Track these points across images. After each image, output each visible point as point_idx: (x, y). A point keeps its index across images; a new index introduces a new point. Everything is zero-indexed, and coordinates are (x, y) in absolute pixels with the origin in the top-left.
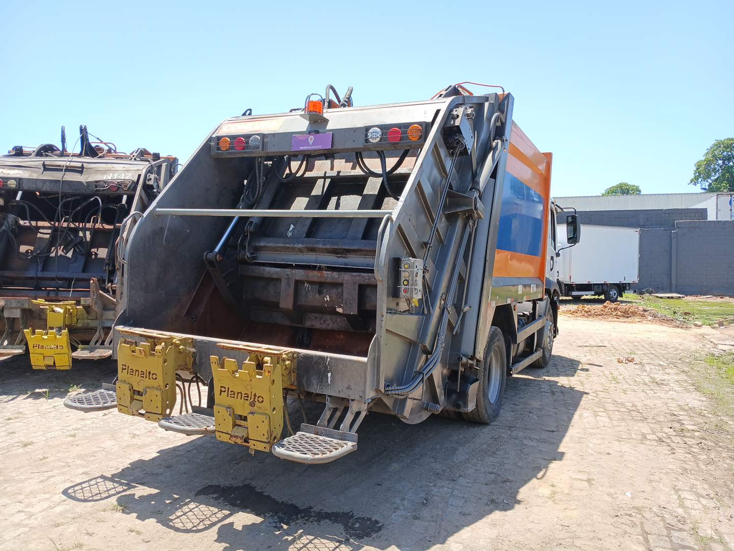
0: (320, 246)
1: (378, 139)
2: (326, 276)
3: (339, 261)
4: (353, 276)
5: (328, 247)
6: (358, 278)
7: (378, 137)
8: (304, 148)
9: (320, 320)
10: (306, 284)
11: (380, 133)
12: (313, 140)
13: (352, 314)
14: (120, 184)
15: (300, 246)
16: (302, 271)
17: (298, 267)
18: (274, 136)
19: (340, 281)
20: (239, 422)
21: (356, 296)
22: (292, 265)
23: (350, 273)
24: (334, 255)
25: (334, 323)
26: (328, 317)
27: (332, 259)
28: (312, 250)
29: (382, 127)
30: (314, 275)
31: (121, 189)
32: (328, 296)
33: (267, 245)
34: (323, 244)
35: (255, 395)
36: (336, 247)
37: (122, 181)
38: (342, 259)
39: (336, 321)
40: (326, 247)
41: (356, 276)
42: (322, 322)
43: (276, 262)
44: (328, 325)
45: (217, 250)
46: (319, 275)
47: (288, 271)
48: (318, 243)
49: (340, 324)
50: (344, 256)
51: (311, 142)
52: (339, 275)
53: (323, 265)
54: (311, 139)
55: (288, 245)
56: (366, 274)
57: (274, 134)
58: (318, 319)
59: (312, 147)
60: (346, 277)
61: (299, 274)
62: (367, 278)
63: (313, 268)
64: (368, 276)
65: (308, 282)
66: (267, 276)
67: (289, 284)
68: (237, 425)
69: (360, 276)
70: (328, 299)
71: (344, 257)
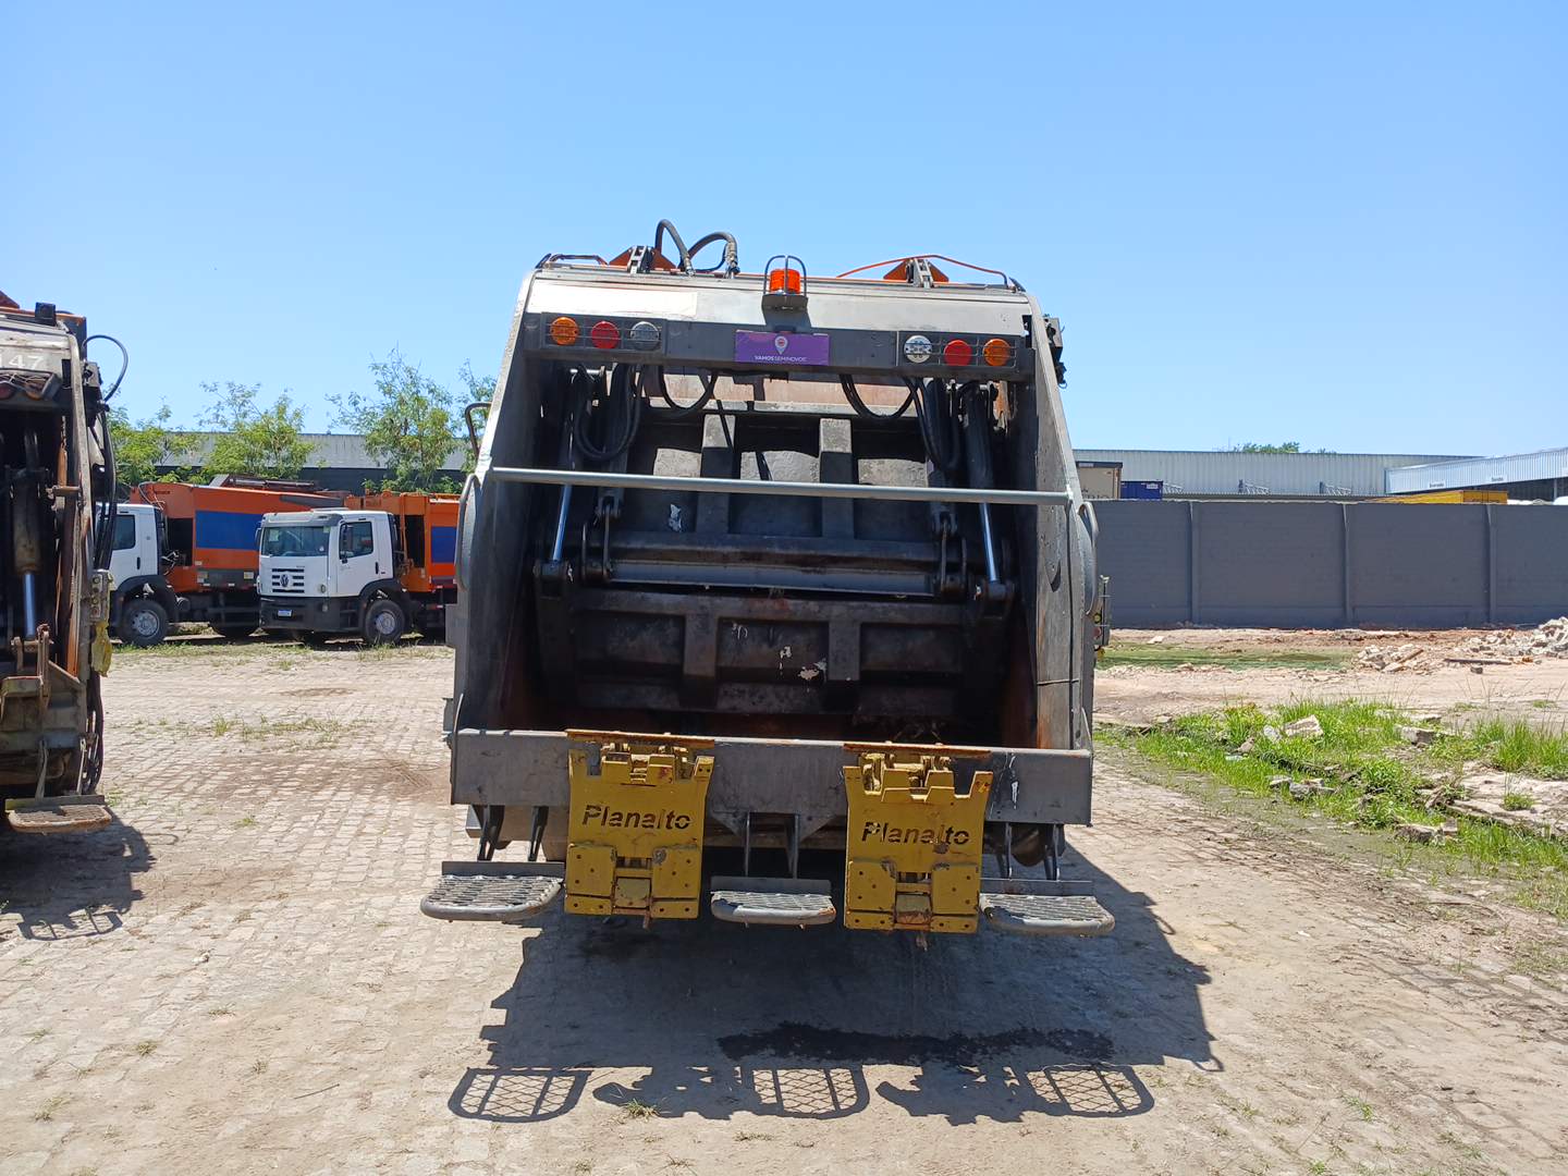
0: (777, 550)
1: (925, 358)
2: (791, 608)
3: (812, 579)
4: (852, 608)
5: (794, 551)
6: (861, 611)
7: (925, 353)
8: (766, 358)
9: (751, 696)
10: (735, 625)
11: (929, 347)
12: (785, 346)
13: (848, 679)
14: (19, 381)
15: (729, 549)
16: (737, 599)
17: (717, 591)
18: (690, 329)
19: (822, 617)
20: (905, 887)
21: (856, 647)
22: (703, 587)
23: (844, 603)
24: (799, 568)
25: (782, 701)
26: (769, 689)
27: (793, 576)
28: (755, 558)
29: (933, 336)
30: (765, 608)
31: (18, 395)
32: (788, 648)
33: (648, 546)
34: (782, 547)
35: (950, 831)
36: (812, 552)
37: (22, 373)
38: (813, 574)
39: (787, 697)
40: (790, 552)
41: (859, 608)
42: (756, 699)
43: (671, 583)
44: (770, 704)
45: (556, 556)
46: (777, 606)
47: (704, 600)
48: (769, 543)
49: (797, 702)
50: (818, 569)
51: (781, 348)
52: (820, 607)
53: (777, 587)
54: (781, 343)
55: (700, 548)
56: (877, 605)
57: (691, 323)
58: (747, 696)
59: (786, 359)
60: (837, 610)
61: (732, 606)
62: (880, 610)
63: (762, 593)
64: (884, 607)
65: (740, 621)
66: (653, 611)
67: (705, 626)
68: (903, 893)
69: (866, 606)
70: (788, 653)
71: (819, 572)
